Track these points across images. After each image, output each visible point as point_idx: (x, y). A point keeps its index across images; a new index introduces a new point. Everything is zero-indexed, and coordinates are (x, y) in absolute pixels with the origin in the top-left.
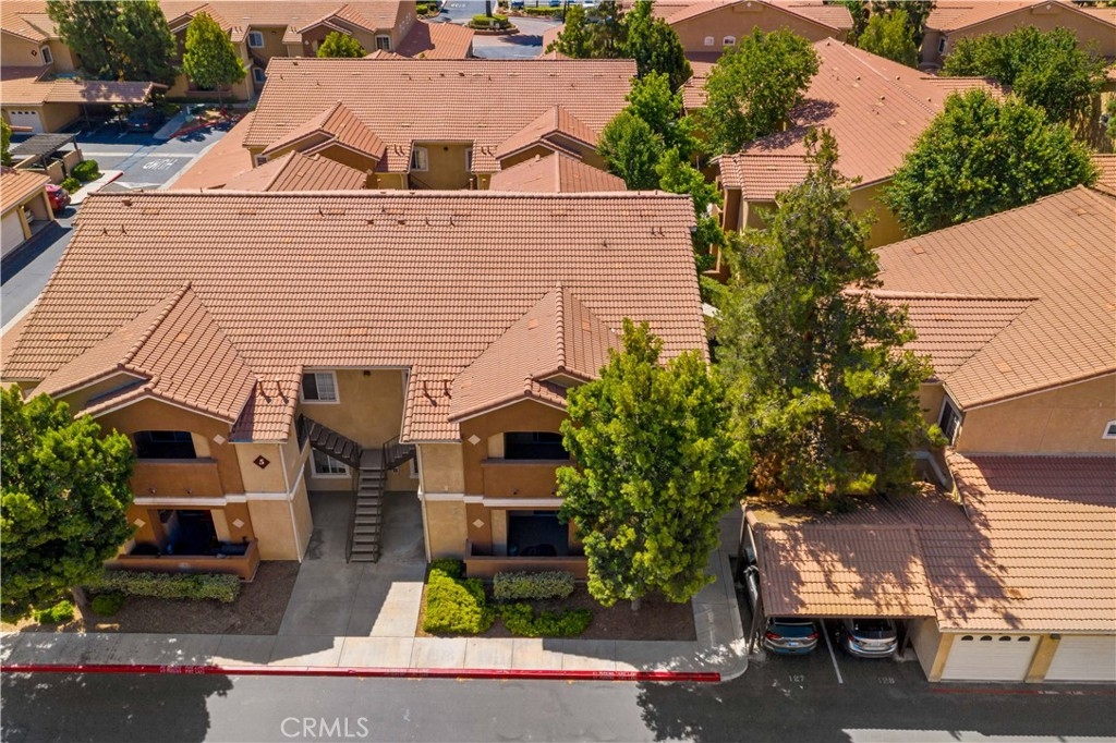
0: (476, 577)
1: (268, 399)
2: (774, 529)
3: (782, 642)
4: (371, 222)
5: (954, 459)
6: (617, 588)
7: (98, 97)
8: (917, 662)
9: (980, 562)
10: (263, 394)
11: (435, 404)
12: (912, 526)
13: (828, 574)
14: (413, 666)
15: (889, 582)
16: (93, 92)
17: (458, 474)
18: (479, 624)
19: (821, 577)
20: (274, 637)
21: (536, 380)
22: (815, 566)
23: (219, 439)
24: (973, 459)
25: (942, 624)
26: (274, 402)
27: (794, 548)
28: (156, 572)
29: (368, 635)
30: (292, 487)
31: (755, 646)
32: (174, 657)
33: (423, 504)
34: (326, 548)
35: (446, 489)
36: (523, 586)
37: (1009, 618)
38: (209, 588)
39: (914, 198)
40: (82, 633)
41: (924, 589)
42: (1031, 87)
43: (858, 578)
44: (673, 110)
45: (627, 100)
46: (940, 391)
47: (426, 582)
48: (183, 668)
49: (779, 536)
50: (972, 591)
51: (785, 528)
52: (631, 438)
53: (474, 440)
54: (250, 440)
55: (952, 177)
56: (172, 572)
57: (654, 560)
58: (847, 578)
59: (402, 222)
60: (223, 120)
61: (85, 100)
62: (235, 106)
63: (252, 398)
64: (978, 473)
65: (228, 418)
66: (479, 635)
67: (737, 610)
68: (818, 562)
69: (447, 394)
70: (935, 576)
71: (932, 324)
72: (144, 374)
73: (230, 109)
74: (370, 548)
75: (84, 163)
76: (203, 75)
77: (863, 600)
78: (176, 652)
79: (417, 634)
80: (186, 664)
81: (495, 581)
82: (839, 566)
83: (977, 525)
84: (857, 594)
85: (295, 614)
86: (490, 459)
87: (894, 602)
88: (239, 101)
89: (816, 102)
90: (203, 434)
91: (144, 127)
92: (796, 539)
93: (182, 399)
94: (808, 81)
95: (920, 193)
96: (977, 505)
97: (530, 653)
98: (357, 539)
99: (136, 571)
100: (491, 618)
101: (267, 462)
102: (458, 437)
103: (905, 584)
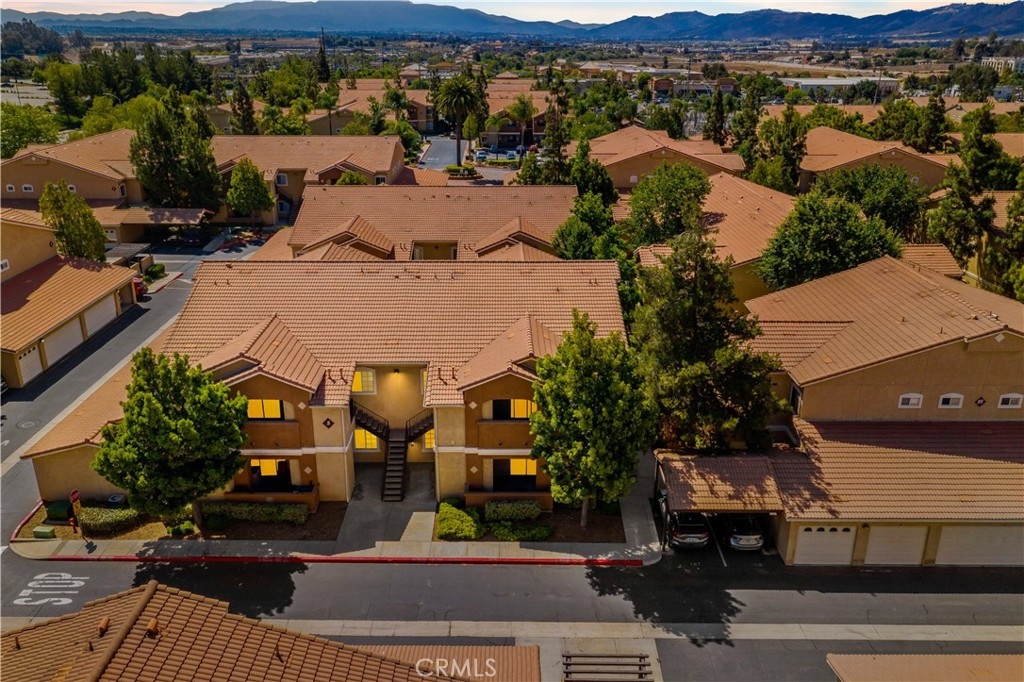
0: (472, 506)
1: (334, 381)
2: (676, 461)
3: (684, 538)
4: (397, 277)
5: (799, 423)
6: (570, 491)
7: (163, 219)
8: (779, 555)
9: (814, 481)
10: (330, 378)
11: (446, 384)
12: (769, 460)
13: (711, 487)
14: (431, 556)
15: (751, 490)
16: (159, 216)
17: (461, 432)
18: (476, 533)
19: (707, 488)
20: (334, 542)
21: (515, 363)
22: (703, 482)
23: (302, 406)
24: (812, 423)
25: (788, 515)
26: (338, 383)
27: (688, 471)
28: (251, 503)
29: (399, 540)
30: (347, 443)
31: (667, 547)
32: (267, 552)
33: (436, 455)
34: (365, 494)
35: (453, 443)
36: (506, 509)
37: (832, 512)
38: (288, 513)
39: (776, 268)
40: (201, 540)
41: (776, 494)
42: (873, 204)
43: (732, 489)
44: (604, 219)
45: (572, 211)
46: (787, 378)
47: (437, 512)
48: (274, 558)
49: (679, 465)
50: (808, 497)
51: (681, 460)
52: (579, 385)
53: (473, 405)
54: (323, 404)
55: (800, 252)
56: (263, 503)
57: (594, 462)
58: (724, 488)
59: (418, 277)
60: (255, 238)
61: (152, 222)
62: (265, 228)
63: (323, 380)
64: (815, 431)
65: (310, 388)
66: (476, 540)
67: (654, 528)
68: (705, 479)
69: (454, 378)
70: (782, 488)
71: (781, 337)
72: (255, 360)
73: (260, 230)
74: (399, 492)
75: (155, 266)
76: (242, 204)
77: (735, 501)
78: (267, 550)
79: (433, 540)
80: (276, 556)
81: (486, 506)
82: (719, 482)
83: (813, 460)
84: (731, 497)
85: (347, 529)
86: (483, 420)
87: (756, 502)
88: (267, 226)
89: (711, 214)
90: (291, 402)
91: (194, 242)
92: (690, 467)
93: (281, 375)
94: (704, 198)
95: (780, 264)
96: (813, 449)
97: (512, 550)
98: (387, 486)
99: (236, 502)
100: (484, 530)
101: (332, 423)
102: (462, 402)
103: (762, 491)
